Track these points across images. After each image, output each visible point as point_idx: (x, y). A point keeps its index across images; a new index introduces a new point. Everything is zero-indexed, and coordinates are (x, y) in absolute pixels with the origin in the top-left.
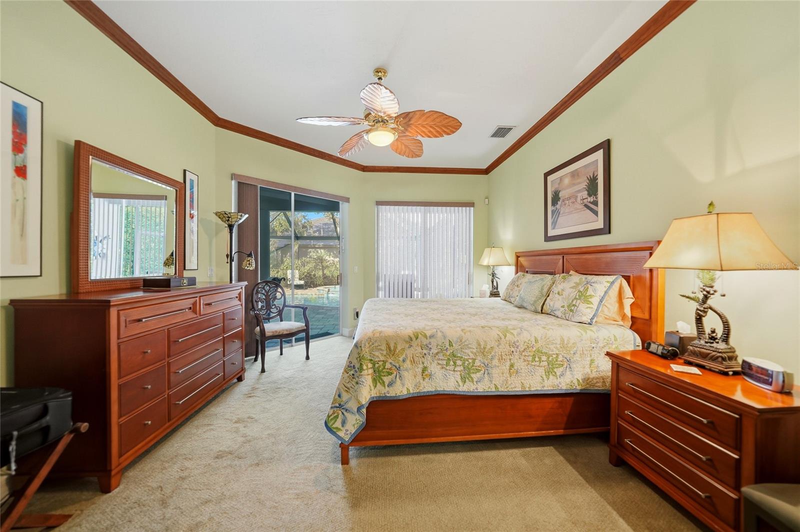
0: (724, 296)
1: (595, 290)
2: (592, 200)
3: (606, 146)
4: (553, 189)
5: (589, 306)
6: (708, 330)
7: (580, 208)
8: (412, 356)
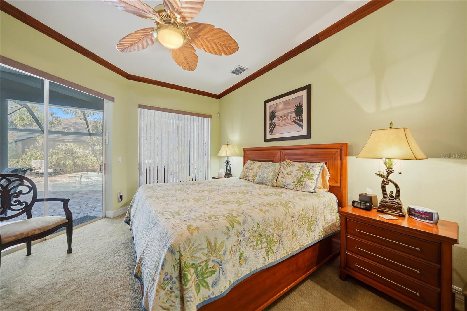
0: (401, 173)
1: (314, 172)
2: (299, 119)
3: (308, 88)
4: (271, 111)
5: (312, 181)
6: (388, 193)
7: (290, 122)
8: (230, 247)
